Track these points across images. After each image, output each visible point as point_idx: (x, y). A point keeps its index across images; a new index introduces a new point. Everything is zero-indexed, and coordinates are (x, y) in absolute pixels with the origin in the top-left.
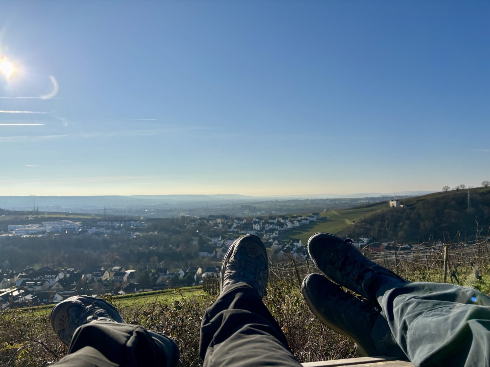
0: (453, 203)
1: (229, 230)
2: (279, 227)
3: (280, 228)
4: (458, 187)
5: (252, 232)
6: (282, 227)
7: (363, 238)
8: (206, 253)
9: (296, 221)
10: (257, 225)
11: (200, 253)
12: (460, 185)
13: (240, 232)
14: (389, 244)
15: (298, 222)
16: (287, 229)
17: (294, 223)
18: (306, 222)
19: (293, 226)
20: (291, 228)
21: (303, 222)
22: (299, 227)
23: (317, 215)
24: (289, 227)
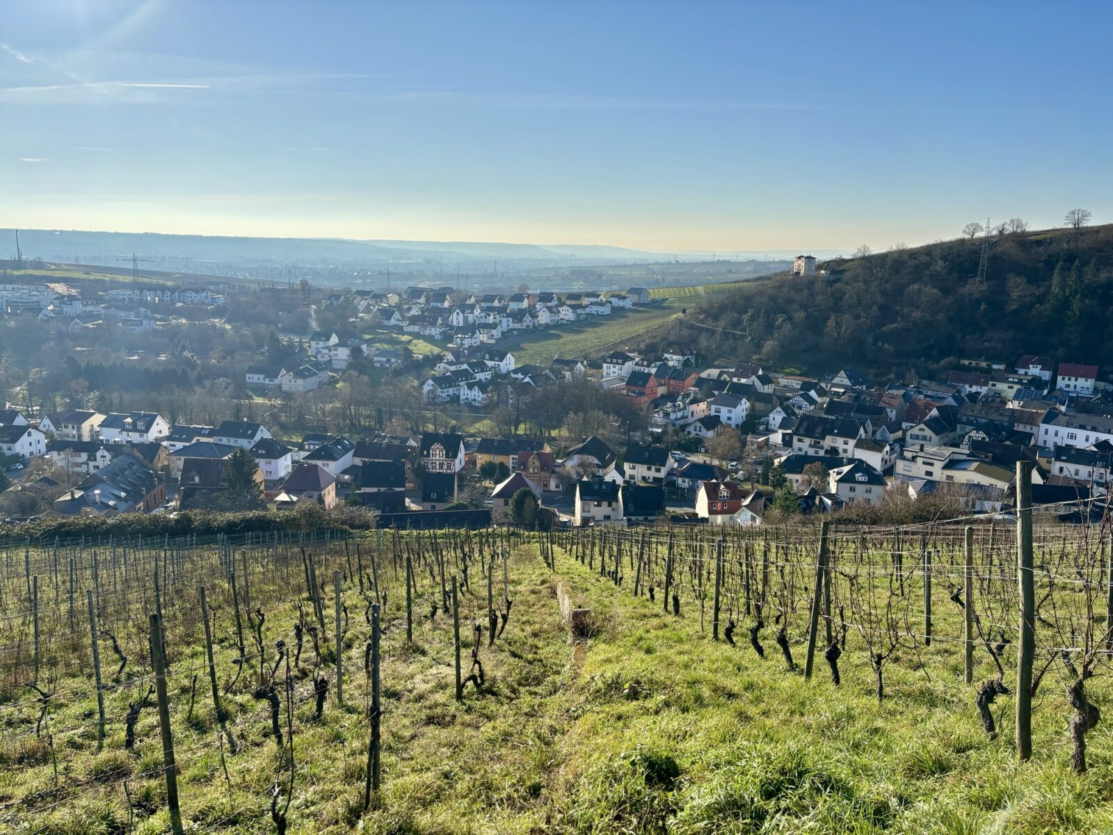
0: (939, 265)
1: (386, 323)
2: (511, 319)
3: (513, 322)
4: (1003, 225)
5: (433, 329)
6: (520, 321)
7: (672, 353)
8: (262, 377)
9: (568, 308)
10: (458, 314)
11: (247, 375)
12: (1008, 222)
13: (405, 330)
14: (721, 374)
15: (571, 310)
16: (536, 325)
17: (559, 312)
18: (601, 310)
19: (556, 318)
20: (547, 324)
21: (594, 310)
22: (572, 322)
23: (639, 294)
24: (543, 322)
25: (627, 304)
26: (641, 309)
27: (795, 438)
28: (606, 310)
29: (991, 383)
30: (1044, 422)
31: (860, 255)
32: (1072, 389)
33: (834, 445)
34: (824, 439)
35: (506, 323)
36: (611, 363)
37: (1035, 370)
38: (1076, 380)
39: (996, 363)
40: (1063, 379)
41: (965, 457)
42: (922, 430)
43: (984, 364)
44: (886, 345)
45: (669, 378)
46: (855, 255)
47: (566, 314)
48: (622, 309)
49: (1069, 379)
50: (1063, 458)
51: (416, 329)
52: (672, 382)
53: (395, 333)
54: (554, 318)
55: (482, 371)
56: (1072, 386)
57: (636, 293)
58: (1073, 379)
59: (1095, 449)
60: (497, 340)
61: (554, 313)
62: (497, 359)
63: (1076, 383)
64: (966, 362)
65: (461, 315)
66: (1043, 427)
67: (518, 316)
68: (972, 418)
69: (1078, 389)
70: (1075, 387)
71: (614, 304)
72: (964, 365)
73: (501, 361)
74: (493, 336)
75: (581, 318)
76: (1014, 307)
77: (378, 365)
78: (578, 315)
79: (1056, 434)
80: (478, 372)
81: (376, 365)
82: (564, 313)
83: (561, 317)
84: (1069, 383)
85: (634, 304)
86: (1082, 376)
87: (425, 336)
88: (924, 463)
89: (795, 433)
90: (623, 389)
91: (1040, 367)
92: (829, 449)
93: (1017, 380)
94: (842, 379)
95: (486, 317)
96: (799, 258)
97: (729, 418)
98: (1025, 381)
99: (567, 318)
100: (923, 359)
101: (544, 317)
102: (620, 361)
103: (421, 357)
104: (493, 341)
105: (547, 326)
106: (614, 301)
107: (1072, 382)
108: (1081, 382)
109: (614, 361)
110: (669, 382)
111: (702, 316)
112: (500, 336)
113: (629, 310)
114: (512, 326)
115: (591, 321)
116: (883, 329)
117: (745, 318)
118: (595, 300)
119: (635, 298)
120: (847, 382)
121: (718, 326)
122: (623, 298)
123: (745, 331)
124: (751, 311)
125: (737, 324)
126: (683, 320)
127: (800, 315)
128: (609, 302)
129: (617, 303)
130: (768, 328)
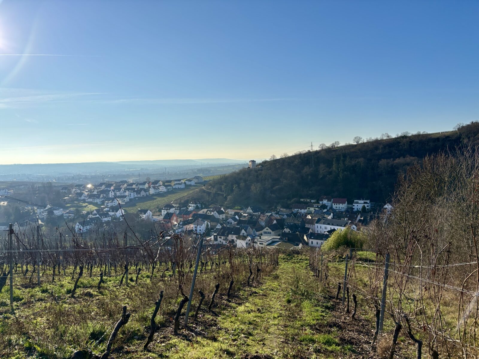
0: (297, 161)
3: (136, 194)
14: (207, 211)
15: (164, 187)
16: (148, 194)
17: (158, 188)
18: (180, 186)
19: (157, 191)
20: (153, 194)
21: (177, 186)
22: (165, 192)
23: (198, 179)
24: (152, 193)
25: (193, 183)
26: (198, 185)
27: (218, 237)
28: (183, 186)
29: (308, 208)
30: (316, 223)
31: (272, 159)
32: (338, 208)
33: (233, 238)
34: (228, 236)
35: (133, 195)
36: (165, 209)
37: (325, 202)
38: (339, 205)
39: (312, 200)
40: (335, 205)
41: (278, 240)
42: (267, 229)
43: (308, 200)
44: (273, 195)
45: (184, 215)
46: (271, 159)
47: (163, 189)
48: (190, 185)
49: (337, 205)
50: (312, 237)
51: (91, 200)
52: (185, 216)
53: (82, 203)
54: (156, 191)
55: (106, 217)
56: (338, 207)
57: (197, 178)
58: (338, 204)
59: (328, 233)
60: (126, 203)
61: (156, 189)
62: (115, 211)
63: (339, 206)
64: (302, 200)
65: (113, 193)
66: (316, 225)
67: (138, 191)
68: (289, 223)
69: (340, 208)
70: (339, 207)
71: (187, 184)
72: (302, 201)
73: (117, 212)
74: (125, 201)
75: (170, 190)
76: (321, 176)
77: (66, 218)
78: (168, 189)
79: (321, 228)
80: (104, 218)
81: (65, 218)
82: (162, 188)
83: (160, 190)
84: (337, 206)
85: (196, 183)
86: (341, 203)
87: (94, 203)
88: (260, 244)
89: (218, 235)
90: (161, 221)
91: (327, 200)
92: (231, 240)
93: (316, 206)
94: (249, 210)
95: (124, 193)
96: (250, 161)
97: (200, 230)
98: (319, 206)
99: (163, 191)
100: (286, 200)
101: (152, 191)
102: (168, 208)
103: (86, 212)
104: (124, 203)
105: (153, 195)
106: (187, 182)
107: (338, 206)
108: (341, 206)
109: (166, 208)
110: (184, 216)
111: (210, 187)
112: (128, 200)
113: (194, 186)
114: (136, 196)
115: (174, 191)
116: (274, 188)
117: (223, 187)
118: (179, 182)
119: (196, 181)
120: (251, 211)
121: (214, 191)
122: (191, 181)
123: (223, 192)
124: (225, 184)
125: (221, 189)
126: (203, 189)
127: (242, 184)
128: (185, 183)
129: (188, 183)
130: (232, 190)
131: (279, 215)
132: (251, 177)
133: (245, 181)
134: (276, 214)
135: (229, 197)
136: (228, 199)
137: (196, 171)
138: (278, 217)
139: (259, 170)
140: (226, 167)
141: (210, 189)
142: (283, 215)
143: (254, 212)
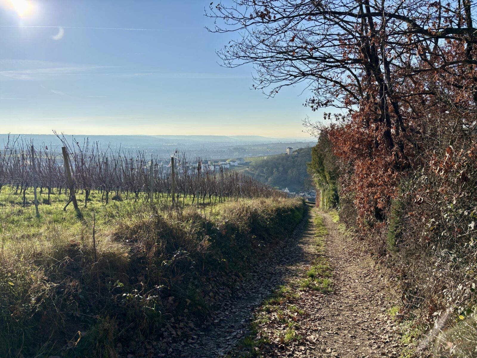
18: (226, 166)
21: (223, 166)
23: (240, 160)
25: (236, 164)
26: (241, 166)
28: (228, 166)
48: (234, 166)
85: (239, 164)
111: (253, 169)
113: (237, 166)
117: (264, 170)
118: (224, 163)
119: (238, 162)
120: (288, 191)
121: (257, 172)
122: (234, 162)
123: (265, 174)
124: (266, 168)
125: (262, 172)
126: (247, 170)
127: (281, 169)
128: (229, 163)
129: (232, 163)
130: (272, 173)
131: (311, 195)
132: (288, 163)
133: (283, 166)
134: (308, 194)
135: (270, 179)
136: (269, 180)
137: (231, 148)
138: (310, 197)
139: (295, 157)
140: (259, 145)
141: (253, 171)
142: (314, 196)
143: (290, 192)
